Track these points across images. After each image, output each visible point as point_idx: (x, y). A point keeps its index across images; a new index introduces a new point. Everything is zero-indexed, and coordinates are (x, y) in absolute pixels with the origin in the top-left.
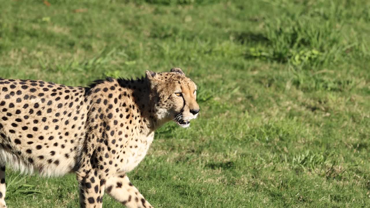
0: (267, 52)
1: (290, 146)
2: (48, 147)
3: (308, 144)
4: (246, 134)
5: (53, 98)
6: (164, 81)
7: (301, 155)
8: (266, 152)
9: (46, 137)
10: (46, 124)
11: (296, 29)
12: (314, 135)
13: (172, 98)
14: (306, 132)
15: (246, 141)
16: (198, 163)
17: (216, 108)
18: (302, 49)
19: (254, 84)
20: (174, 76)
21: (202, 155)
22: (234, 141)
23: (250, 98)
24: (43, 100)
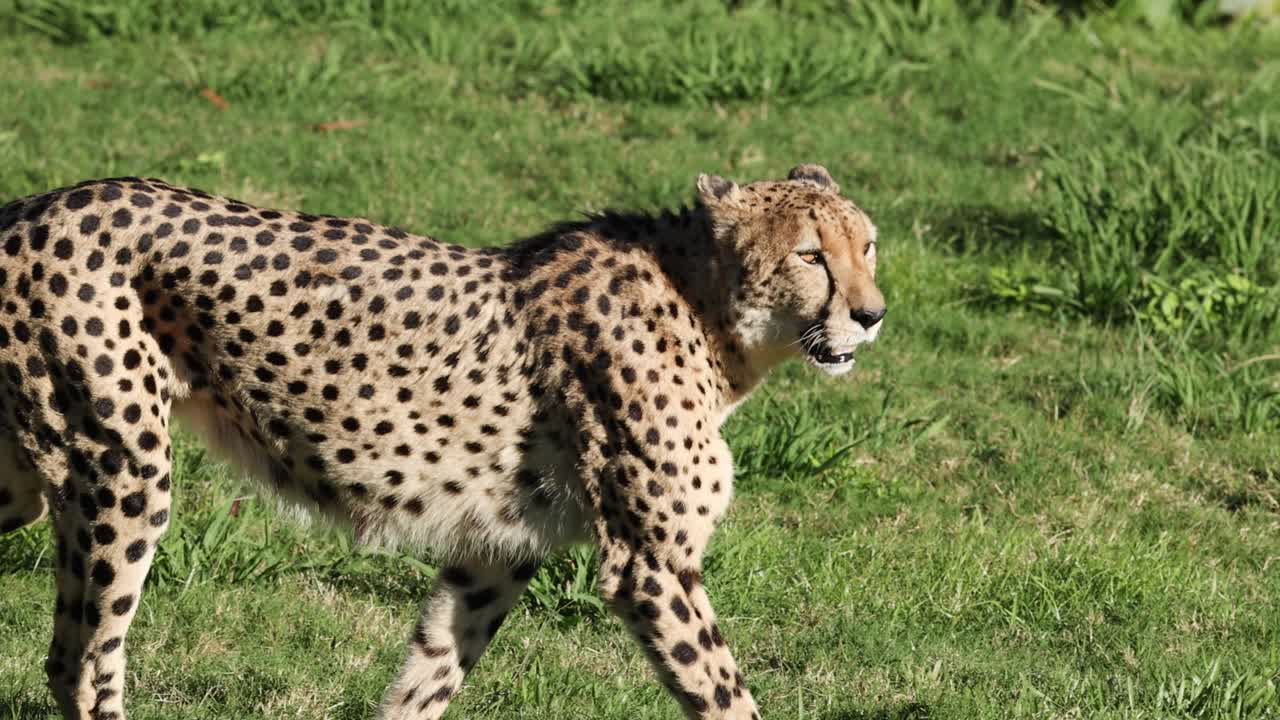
0: (1056, 283)
1: (1146, 644)
2: (375, 456)
3: (1217, 638)
4: (976, 596)
5: (387, 289)
6: (759, 210)
7: (1189, 679)
8: (1052, 665)
9: (368, 425)
10: (366, 378)
11: (1165, 195)
12: (1237, 603)
13: (788, 270)
14: (1205, 591)
15: (975, 624)
16: (795, 709)
17: (862, 498)
18: (1187, 274)
19: (1005, 405)
20: (794, 193)
21: (809, 676)
22: (932, 622)
23: (991, 457)
24: (356, 293)
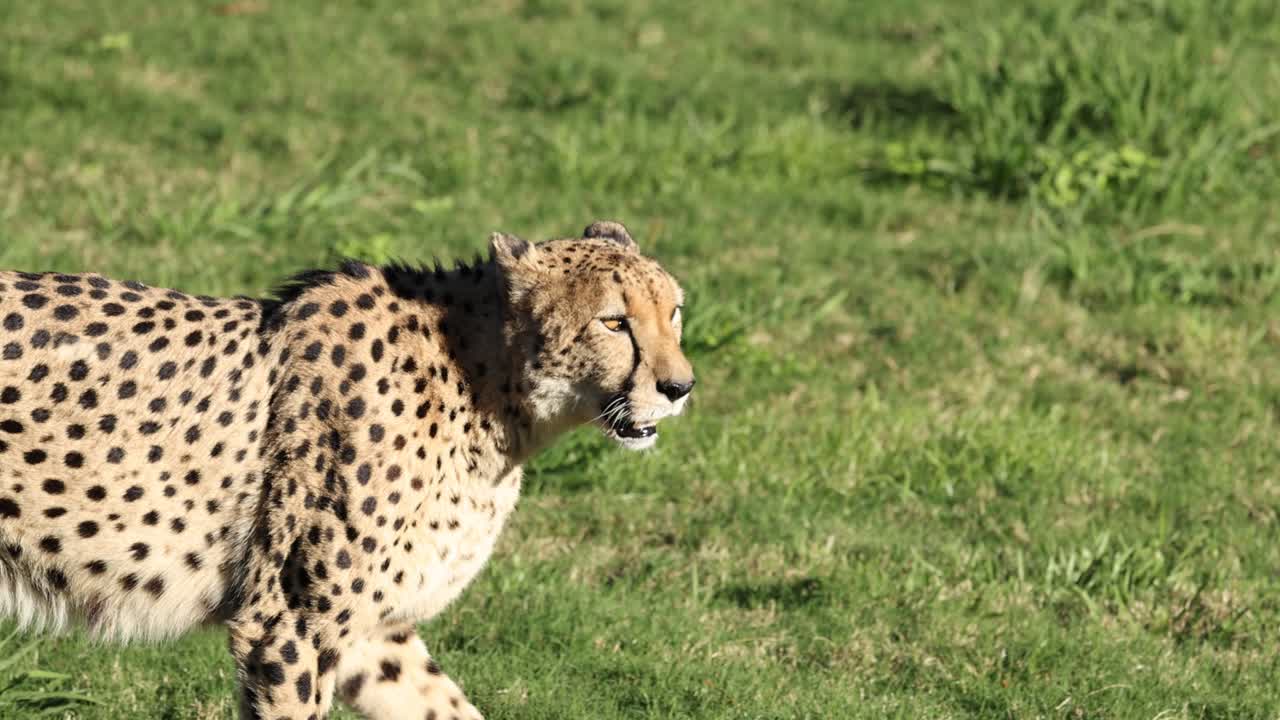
0: (952, 157)
1: (1036, 519)
2: (121, 527)
3: (1104, 511)
4: (869, 474)
5: (140, 343)
6: (558, 272)
7: (1079, 552)
8: (944, 540)
9: (116, 492)
10: (115, 440)
11: (1061, 67)
12: (1127, 475)
13: (590, 338)
14: (1096, 464)
15: (868, 501)
16: (689, 585)
17: (757, 376)
18: (1083, 146)
19: (900, 281)
20: (596, 254)
21: (705, 552)
22: (825, 498)
23: (885, 333)
24: (104, 350)
